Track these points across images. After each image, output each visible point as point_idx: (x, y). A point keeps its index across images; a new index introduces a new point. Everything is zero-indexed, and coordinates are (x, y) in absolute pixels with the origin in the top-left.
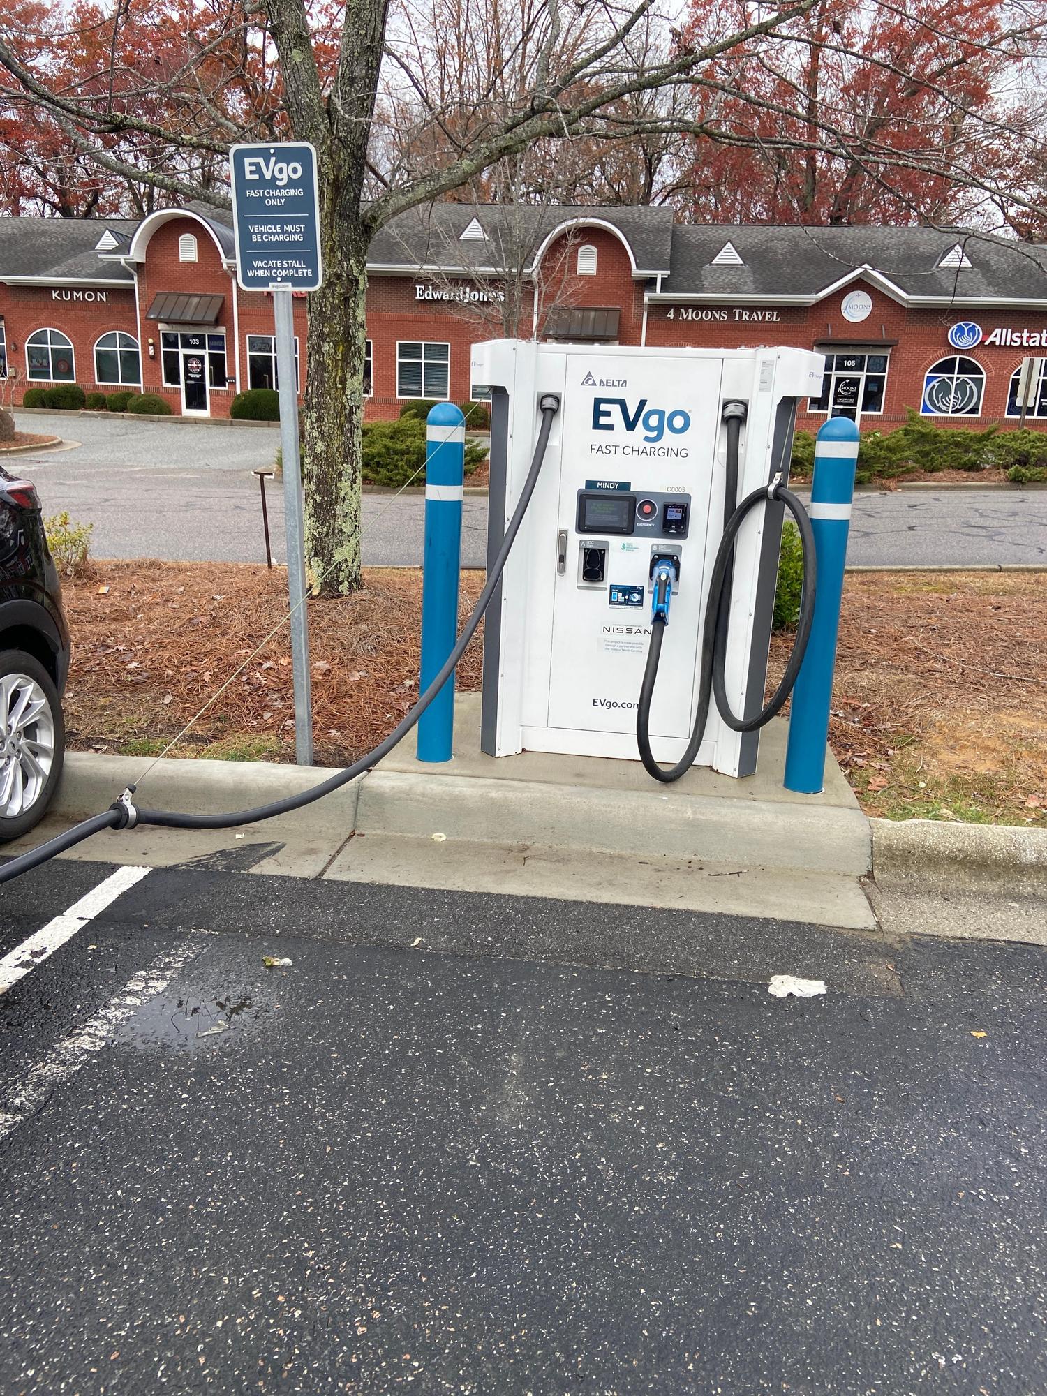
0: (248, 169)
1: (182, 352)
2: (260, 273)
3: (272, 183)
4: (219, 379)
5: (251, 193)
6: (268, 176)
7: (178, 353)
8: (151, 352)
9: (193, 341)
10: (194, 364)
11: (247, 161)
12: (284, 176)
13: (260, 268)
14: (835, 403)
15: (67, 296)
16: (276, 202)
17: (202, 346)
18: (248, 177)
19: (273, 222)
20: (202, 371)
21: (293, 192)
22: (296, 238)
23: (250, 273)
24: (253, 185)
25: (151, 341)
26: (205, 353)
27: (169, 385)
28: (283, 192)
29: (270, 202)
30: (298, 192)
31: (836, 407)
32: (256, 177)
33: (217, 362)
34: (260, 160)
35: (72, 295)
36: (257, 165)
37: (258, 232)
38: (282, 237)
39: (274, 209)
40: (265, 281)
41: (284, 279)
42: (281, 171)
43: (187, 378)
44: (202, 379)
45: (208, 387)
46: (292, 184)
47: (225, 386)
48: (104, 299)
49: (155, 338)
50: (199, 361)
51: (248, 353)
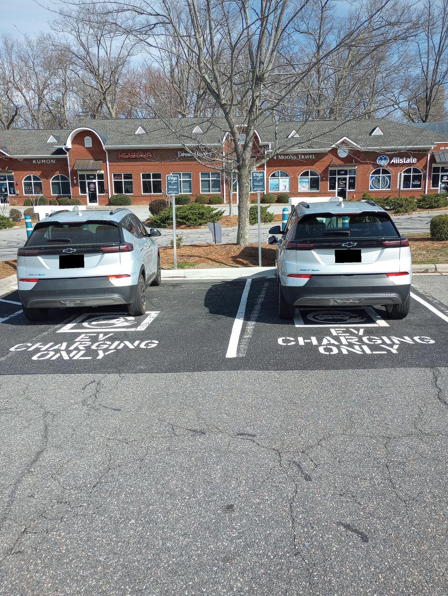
0: (254, 175)
1: (87, 181)
3: (258, 177)
4: (102, 190)
7: (85, 181)
8: (75, 182)
9: (91, 177)
10: (92, 186)
14: (338, 187)
15: (39, 162)
17: (95, 178)
19: (258, 182)
20: (95, 188)
22: (261, 184)
23: (253, 190)
24: (255, 177)
25: (75, 178)
26: (96, 181)
27: (82, 194)
30: (262, 178)
31: (339, 189)
33: (101, 184)
34: (256, 173)
35: (41, 161)
39: (258, 180)
40: (256, 191)
41: (259, 190)
43: (89, 190)
44: (95, 191)
45: (98, 194)
47: (104, 193)
48: (54, 162)
49: (76, 176)
50: (93, 184)
51: (113, 180)
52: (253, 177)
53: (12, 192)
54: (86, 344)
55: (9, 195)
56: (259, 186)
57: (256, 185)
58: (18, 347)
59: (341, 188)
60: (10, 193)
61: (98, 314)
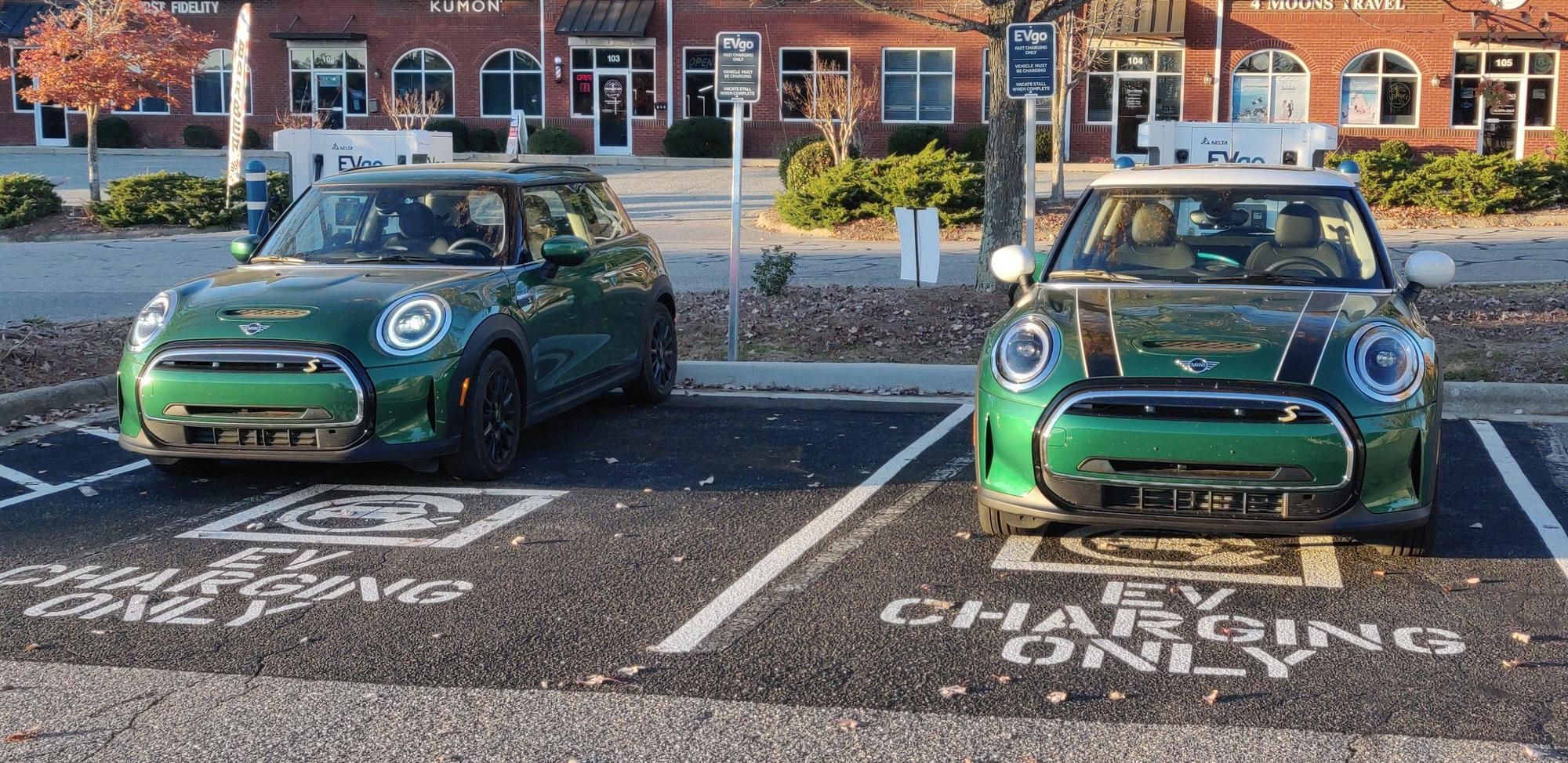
0: (1016, 36)
1: (597, 72)
2: (1020, 89)
3: (1030, 43)
4: (644, 106)
5: (1017, 48)
6: (1027, 39)
7: (591, 74)
8: (558, 73)
9: (612, 58)
10: (612, 88)
11: (1016, 32)
12: (1037, 39)
13: (1020, 86)
14: (1488, 115)
15: (448, 8)
16: (1031, 53)
17: (623, 64)
18: (1016, 40)
19: (1030, 62)
20: (623, 97)
21: (1041, 47)
22: (1042, 70)
23: (1014, 89)
24: (1019, 44)
25: (558, 60)
26: (628, 72)
27: (579, 116)
28: (1036, 48)
29: (1028, 53)
30: (1045, 47)
31: (1489, 120)
32: (1021, 40)
33: (643, 83)
34: (1024, 32)
35: (455, 5)
36: (1022, 34)
37: (1020, 68)
38: (1034, 71)
39: (1030, 56)
40: (1022, 93)
41: (1034, 92)
42: (1035, 37)
43: (603, 105)
44: (623, 107)
45: (630, 116)
46: (1041, 43)
47: (652, 114)
48: (497, 9)
49: (564, 56)
50: (619, 84)
51: (685, 71)
52: (1013, 44)
53: (356, 104)
54: (233, 577)
55: (346, 114)
56: (1035, 78)
57: (1022, 74)
58: (20, 573)
59: (1497, 121)
60: (351, 109)
61: (356, 488)
